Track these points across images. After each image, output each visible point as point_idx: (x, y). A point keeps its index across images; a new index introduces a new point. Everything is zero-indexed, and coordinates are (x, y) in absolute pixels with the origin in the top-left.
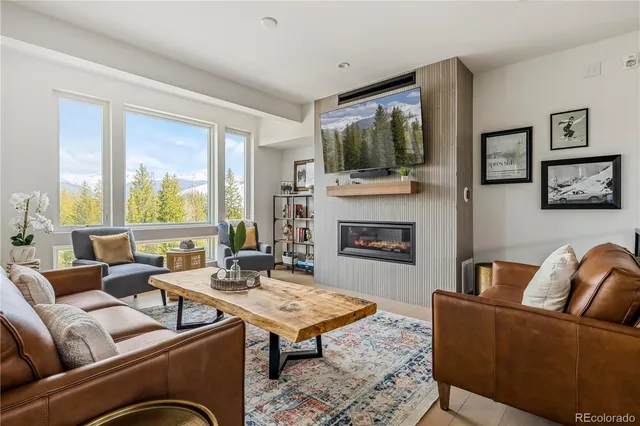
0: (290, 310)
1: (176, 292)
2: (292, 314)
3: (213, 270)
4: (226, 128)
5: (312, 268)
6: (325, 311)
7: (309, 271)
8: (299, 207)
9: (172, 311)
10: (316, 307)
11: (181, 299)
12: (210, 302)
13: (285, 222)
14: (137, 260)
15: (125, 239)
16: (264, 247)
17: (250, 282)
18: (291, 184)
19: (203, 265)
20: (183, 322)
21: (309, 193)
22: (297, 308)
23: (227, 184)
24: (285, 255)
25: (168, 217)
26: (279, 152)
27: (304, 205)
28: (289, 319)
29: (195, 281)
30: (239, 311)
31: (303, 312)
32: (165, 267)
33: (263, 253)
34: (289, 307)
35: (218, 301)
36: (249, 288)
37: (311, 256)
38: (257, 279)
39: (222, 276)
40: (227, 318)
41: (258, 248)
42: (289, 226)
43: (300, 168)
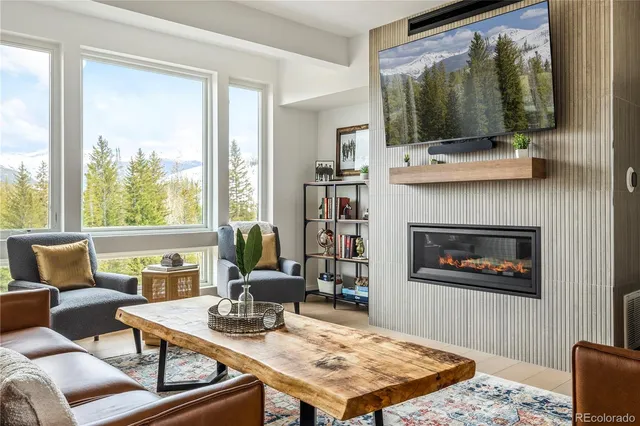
0: (333, 368)
1: (157, 333)
2: (337, 374)
3: (212, 301)
4: (231, 79)
5: (365, 300)
6: (389, 371)
7: (362, 306)
8: (344, 202)
9: (149, 363)
10: (374, 364)
11: (163, 345)
12: (208, 350)
13: (322, 226)
14: (99, 282)
15: (82, 251)
16: (289, 265)
17: (269, 321)
18: (332, 165)
19: (195, 292)
20: (167, 380)
21: (360, 179)
22: (344, 363)
23: (231, 167)
24: (322, 278)
25: (138, 218)
26: (312, 113)
27: (353, 198)
28: (331, 382)
29: (186, 317)
30: (254, 366)
31: (353, 372)
32: (140, 294)
33: (287, 275)
34: (331, 362)
35: (219, 349)
36: (267, 330)
37: (365, 282)
38: (279, 316)
39: (225, 310)
40: (234, 376)
41: (279, 267)
42: (329, 232)
43: (346, 139)
